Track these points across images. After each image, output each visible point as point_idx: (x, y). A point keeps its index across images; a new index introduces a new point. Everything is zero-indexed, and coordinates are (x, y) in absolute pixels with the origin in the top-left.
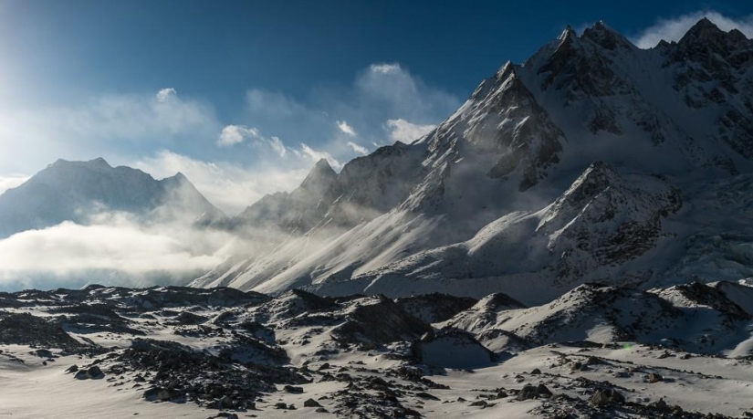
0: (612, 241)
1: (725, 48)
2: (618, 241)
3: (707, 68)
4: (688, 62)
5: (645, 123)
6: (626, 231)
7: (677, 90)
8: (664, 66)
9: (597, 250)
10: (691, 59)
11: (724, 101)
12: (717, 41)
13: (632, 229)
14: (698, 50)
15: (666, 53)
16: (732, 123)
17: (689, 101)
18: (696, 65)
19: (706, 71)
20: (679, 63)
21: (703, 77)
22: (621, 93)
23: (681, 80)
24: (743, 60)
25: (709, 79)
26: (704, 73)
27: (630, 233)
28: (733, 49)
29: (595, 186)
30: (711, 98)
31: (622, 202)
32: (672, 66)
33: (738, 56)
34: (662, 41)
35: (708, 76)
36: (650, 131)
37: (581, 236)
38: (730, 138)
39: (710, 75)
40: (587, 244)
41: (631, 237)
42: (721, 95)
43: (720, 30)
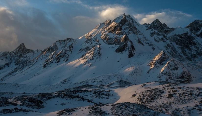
0: (181, 77)
1: (162, 28)
2: (182, 77)
3: (159, 32)
4: (154, 30)
5: (149, 44)
6: (184, 74)
7: (152, 37)
8: (147, 30)
9: (176, 80)
10: (154, 29)
11: (165, 41)
12: (160, 25)
13: (186, 74)
14: (156, 27)
15: (147, 26)
16: (169, 48)
17: (155, 40)
18: (156, 31)
19: (159, 33)
20: (151, 30)
21: (158, 34)
22: (140, 34)
23: (152, 34)
24: (167, 32)
25: (159, 35)
26: (158, 33)
27: (186, 75)
28: (164, 28)
29: (165, 58)
30: (161, 40)
31: (178, 64)
32: (149, 30)
33: (165, 31)
34: (145, 23)
35: (159, 34)
36: (151, 46)
37: (169, 75)
38: (169, 52)
39: (160, 34)
40: (172, 78)
41: (186, 77)
42: (164, 40)
43: (161, 23)
